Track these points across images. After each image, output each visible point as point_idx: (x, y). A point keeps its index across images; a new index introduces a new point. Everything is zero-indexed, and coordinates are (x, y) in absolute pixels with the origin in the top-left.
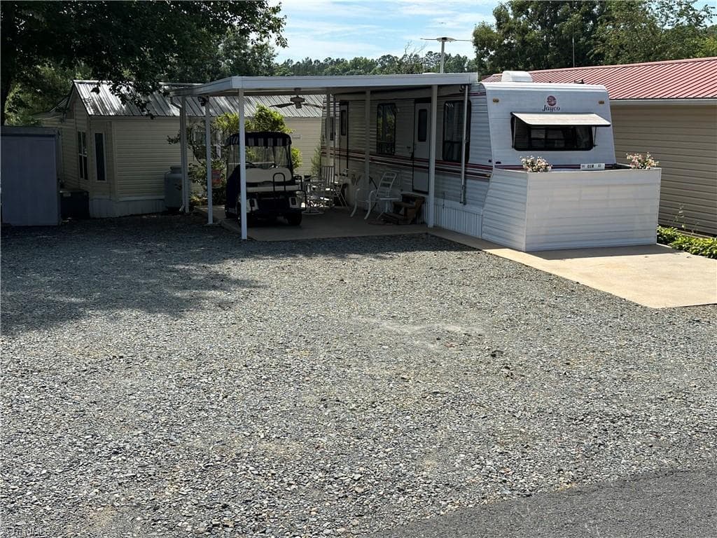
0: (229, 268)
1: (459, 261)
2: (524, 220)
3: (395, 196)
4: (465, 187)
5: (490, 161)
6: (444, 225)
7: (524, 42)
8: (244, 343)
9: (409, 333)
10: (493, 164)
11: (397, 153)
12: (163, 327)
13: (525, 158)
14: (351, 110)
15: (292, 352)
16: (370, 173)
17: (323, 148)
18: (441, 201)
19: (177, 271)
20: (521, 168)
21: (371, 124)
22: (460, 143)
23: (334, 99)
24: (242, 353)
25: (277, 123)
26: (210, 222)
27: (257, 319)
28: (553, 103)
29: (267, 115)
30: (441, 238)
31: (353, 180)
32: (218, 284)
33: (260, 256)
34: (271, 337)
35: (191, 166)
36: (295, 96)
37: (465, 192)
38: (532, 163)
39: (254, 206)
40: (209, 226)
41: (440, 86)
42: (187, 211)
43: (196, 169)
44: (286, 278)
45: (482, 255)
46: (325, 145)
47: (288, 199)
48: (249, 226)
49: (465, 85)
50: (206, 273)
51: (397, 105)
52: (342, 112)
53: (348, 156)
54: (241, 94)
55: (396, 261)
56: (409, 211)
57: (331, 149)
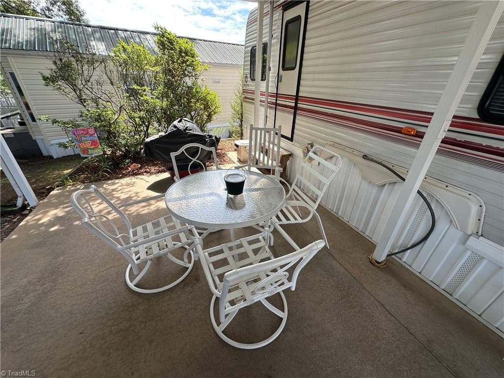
17: (244, 91)
46: (251, 88)
53: (296, 108)
57: (261, 95)
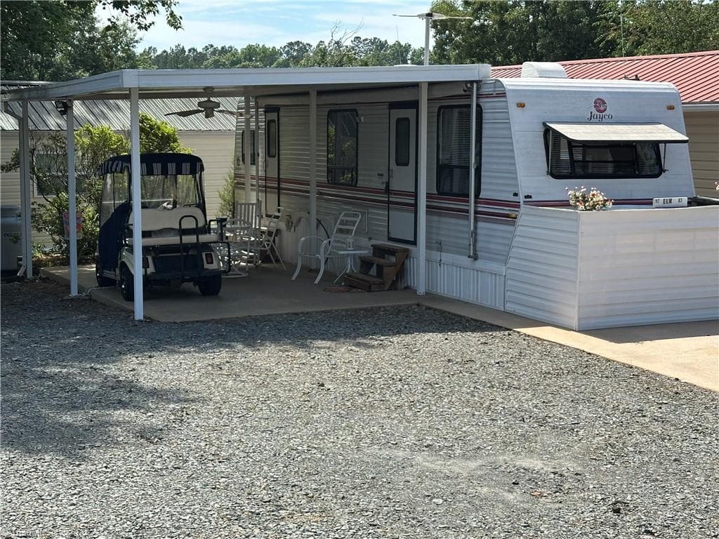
0: (134, 370)
1: (486, 348)
2: (575, 282)
3: (360, 248)
4: (475, 233)
5: (516, 195)
6: (443, 289)
7: (502, 23)
8: (206, 503)
9: (465, 475)
10: (521, 199)
11: (360, 184)
12: (60, 479)
13: (572, 189)
14: (283, 120)
15: (291, 515)
16: (318, 212)
17: (237, 176)
18: (436, 255)
19: (51, 377)
20: (565, 204)
21: (318, 141)
22: (467, 169)
23: (257, 103)
24: (210, 521)
25: (168, 139)
26: (74, 292)
27: (212, 458)
28: (602, 108)
29: (151, 127)
30: (442, 312)
31: (290, 224)
32: (126, 398)
33: (176, 348)
34: (247, 490)
35: (35, 206)
36: (206, 99)
37: (475, 241)
38: (584, 197)
39: (148, 267)
40: (72, 300)
41: (431, 84)
42: (30, 275)
43: (42, 211)
44: (230, 383)
45: (514, 336)
46: (242, 172)
47: (201, 256)
48: (146, 298)
49: (472, 82)
50: (99, 380)
51: (359, 112)
52: (269, 123)
53: (279, 189)
54: (135, 95)
55: (390, 350)
56: (386, 270)
57: (252, 178)
